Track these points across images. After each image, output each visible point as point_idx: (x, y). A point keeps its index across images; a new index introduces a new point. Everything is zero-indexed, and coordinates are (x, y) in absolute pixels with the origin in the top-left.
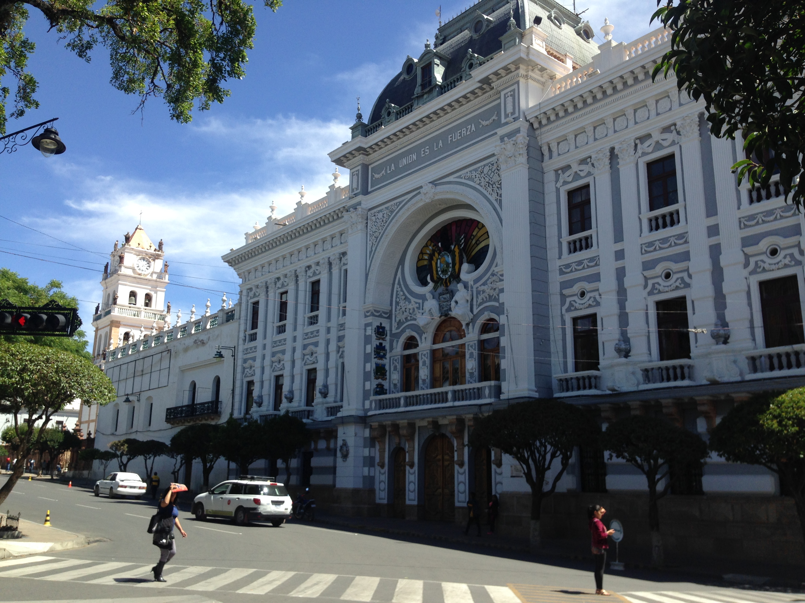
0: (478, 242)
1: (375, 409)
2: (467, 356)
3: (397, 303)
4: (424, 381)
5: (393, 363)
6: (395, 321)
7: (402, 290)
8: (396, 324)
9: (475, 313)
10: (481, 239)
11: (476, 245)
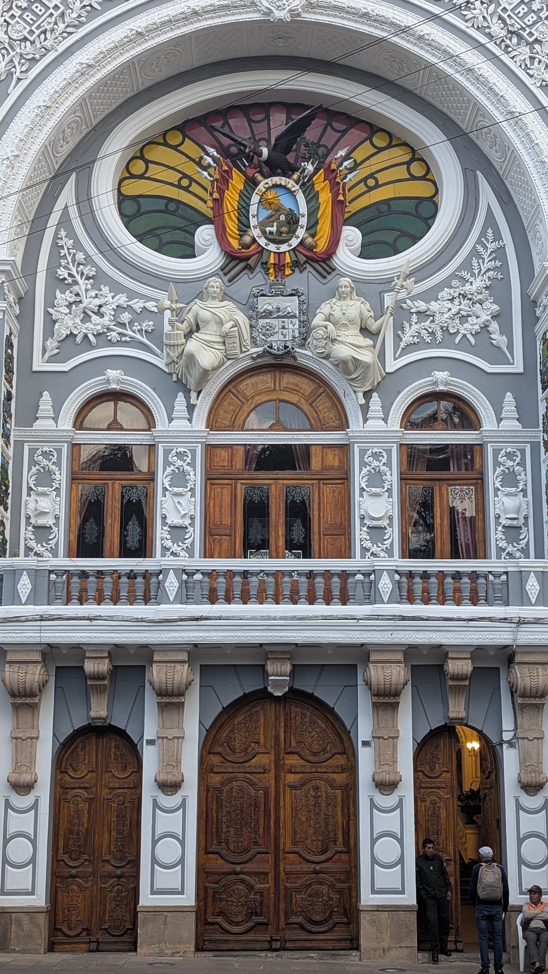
0: (371, 182)
1: (33, 599)
2: (359, 479)
3: (56, 283)
4: (178, 531)
5: (33, 463)
6: (49, 332)
7: (78, 245)
8: (51, 344)
9: (392, 366)
10: (382, 178)
11: (362, 188)
